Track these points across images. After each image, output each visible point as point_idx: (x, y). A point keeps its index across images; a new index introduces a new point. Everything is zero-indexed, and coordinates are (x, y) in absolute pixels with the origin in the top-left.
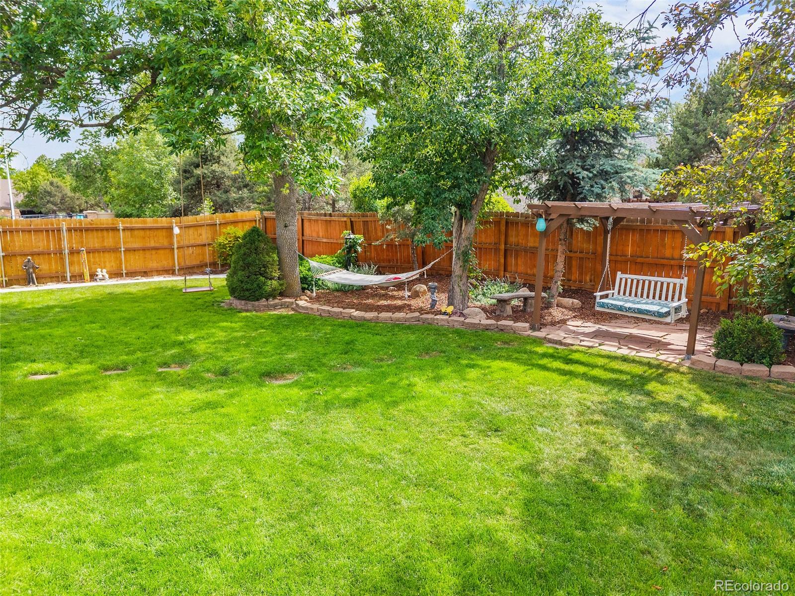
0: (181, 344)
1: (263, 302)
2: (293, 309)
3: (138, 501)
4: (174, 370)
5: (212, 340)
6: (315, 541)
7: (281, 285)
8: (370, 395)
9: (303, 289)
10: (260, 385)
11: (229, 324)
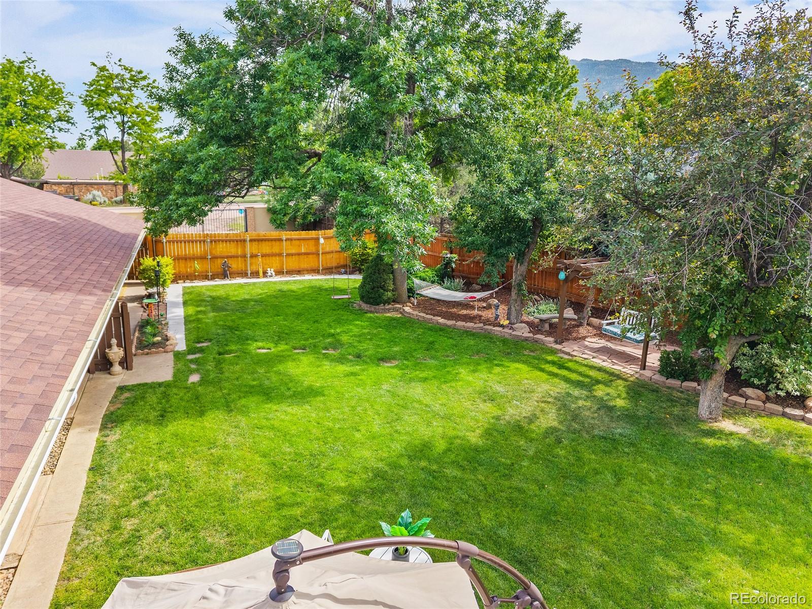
0: (333, 335)
1: (381, 306)
2: (401, 313)
3: (328, 411)
4: (331, 352)
5: (351, 334)
6: (396, 431)
7: (394, 295)
8: (434, 377)
9: (409, 297)
10: (378, 365)
11: (360, 323)
